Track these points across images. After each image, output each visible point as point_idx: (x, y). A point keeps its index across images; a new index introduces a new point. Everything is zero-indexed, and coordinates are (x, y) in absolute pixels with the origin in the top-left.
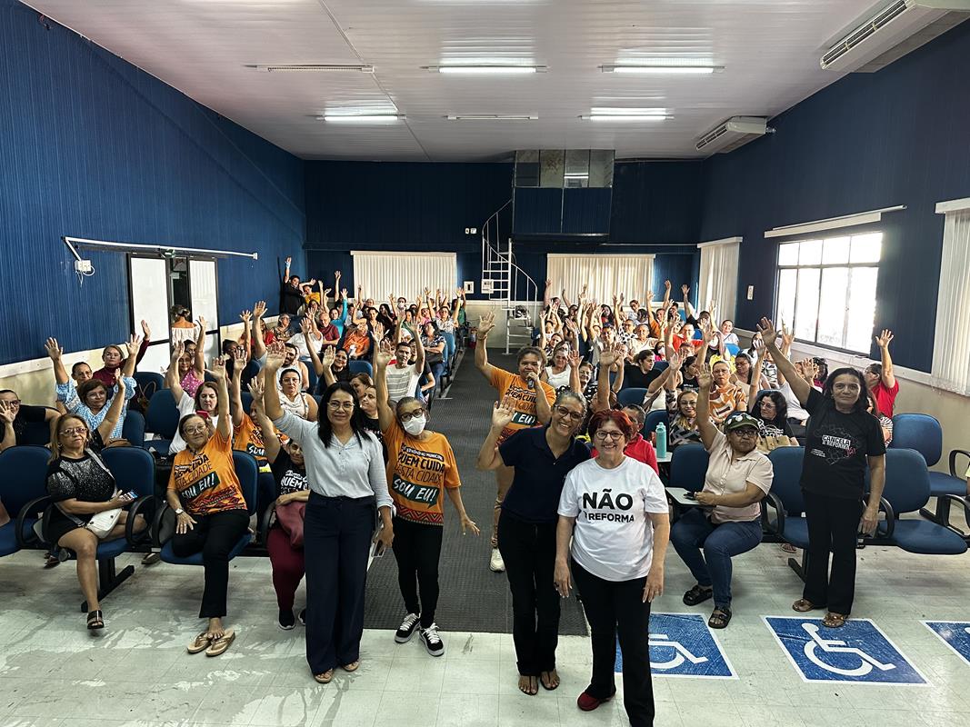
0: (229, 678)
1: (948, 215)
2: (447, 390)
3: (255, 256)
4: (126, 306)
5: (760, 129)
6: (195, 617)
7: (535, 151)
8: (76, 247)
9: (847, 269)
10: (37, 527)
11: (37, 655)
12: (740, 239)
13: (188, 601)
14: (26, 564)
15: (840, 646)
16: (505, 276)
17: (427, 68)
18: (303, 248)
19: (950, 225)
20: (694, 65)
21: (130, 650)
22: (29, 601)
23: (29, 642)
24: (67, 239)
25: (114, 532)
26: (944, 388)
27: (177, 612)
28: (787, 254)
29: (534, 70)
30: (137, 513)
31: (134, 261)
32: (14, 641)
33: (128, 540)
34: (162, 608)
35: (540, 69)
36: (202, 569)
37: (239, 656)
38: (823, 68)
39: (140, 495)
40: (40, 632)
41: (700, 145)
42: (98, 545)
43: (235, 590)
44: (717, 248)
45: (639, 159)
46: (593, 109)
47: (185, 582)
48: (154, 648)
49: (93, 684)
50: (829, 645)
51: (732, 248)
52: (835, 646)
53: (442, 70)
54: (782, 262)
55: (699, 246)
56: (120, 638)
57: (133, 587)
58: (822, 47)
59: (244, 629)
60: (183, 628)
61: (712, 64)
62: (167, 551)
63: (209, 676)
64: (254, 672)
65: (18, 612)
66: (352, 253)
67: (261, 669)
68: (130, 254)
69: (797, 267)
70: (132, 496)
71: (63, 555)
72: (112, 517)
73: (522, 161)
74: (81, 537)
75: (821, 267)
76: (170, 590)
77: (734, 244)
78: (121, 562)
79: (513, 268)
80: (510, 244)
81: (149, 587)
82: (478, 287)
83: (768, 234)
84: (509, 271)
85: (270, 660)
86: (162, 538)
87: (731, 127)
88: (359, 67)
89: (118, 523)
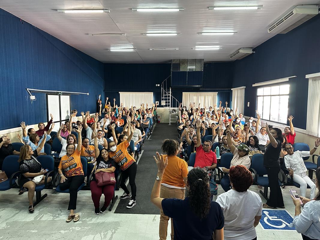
0: (77, 229)
1: (310, 79)
2: (150, 137)
3: (88, 94)
4: (46, 110)
5: (250, 52)
6: (67, 210)
7: (178, 60)
8: (30, 92)
9: (279, 96)
10: (16, 181)
11: (16, 222)
12: (245, 87)
13: (64, 205)
14: (13, 193)
15: (275, 218)
16: (169, 99)
17: (142, 34)
18: (104, 91)
19: (310, 82)
20: (228, 32)
21: (46, 220)
22: (14, 205)
23: (13, 218)
24: (28, 89)
25: (41, 182)
26: (310, 134)
27: (61, 208)
28: (260, 92)
29: (176, 34)
30: (49, 176)
31: (48, 95)
32: (9, 218)
33: (45, 185)
34: (56, 207)
35: (178, 34)
36: (69, 194)
37: (81, 222)
38: (269, 32)
39: (50, 170)
40: (17, 215)
41: (231, 57)
42: (36, 186)
43: (79, 201)
44: (238, 90)
45: (211, 62)
46: (196, 46)
47: (64, 199)
48: (53, 220)
49: (33, 231)
50: (272, 218)
51: (242, 90)
52: (274, 218)
53: (147, 35)
54: (258, 94)
55: (232, 89)
56: (42, 217)
57: (47, 200)
58: (268, 26)
59: (82, 214)
60: (63, 213)
61: (233, 32)
62: (58, 189)
63: (71, 229)
64: (85, 227)
65: (9, 209)
66: (119, 93)
67: (87, 226)
68: (48, 94)
69: (263, 96)
70: (47, 170)
71: (25, 190)
72: (40, 177)
73: (174, 63)
74: (30, 184)
75: (271, 96)
76: (59, 201)
77: (243, 89)
78: (43, 192)
79: (171, 97)
80: (170, 89)
81: (52, 200)
82: (160, 103)
83: (253, 85)
84: (170, 98)
85: (90, 223)
86: (56, 184)
87: (241, 51)
88: (121, 34)
89: (42, 179)
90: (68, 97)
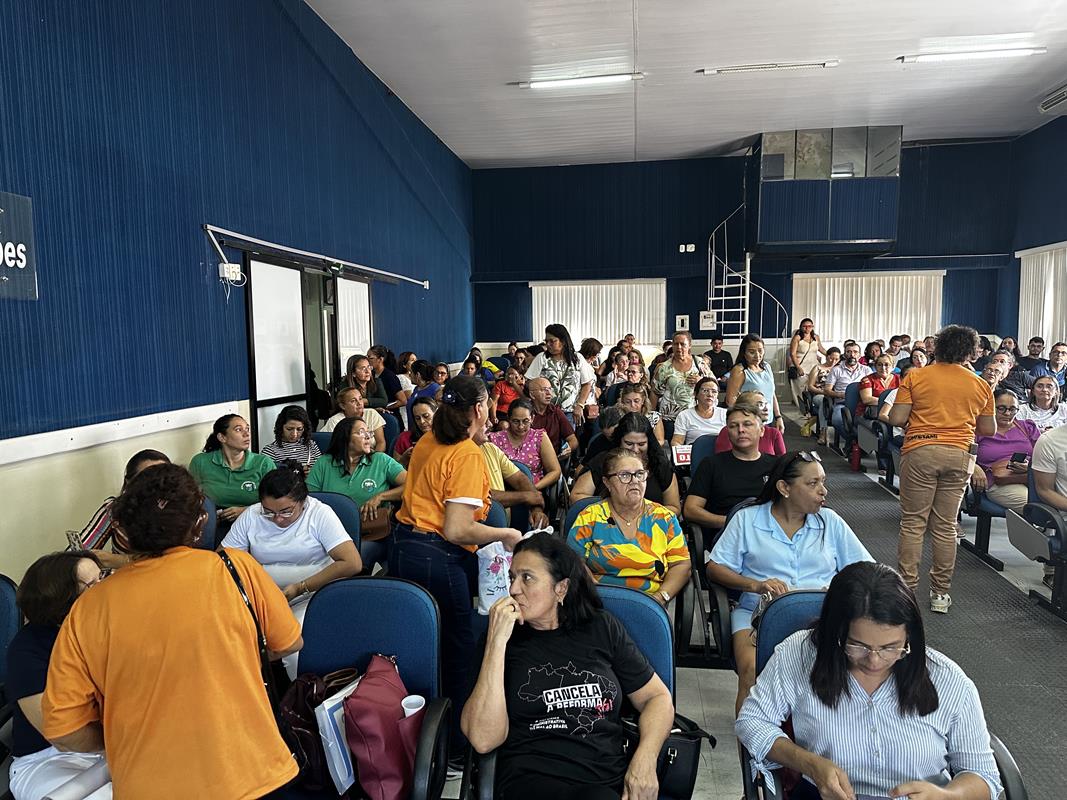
3: (426, 285)
7: (790, 133)
8: (220, 243)
16: (741, 303)
18: (470, 280)
24: (209, 227)
41: (1043, 106)
55: (1018, 255)
66: (531, 284)
82: (695, 322)
84: (747, 297)
90: (362, 289)
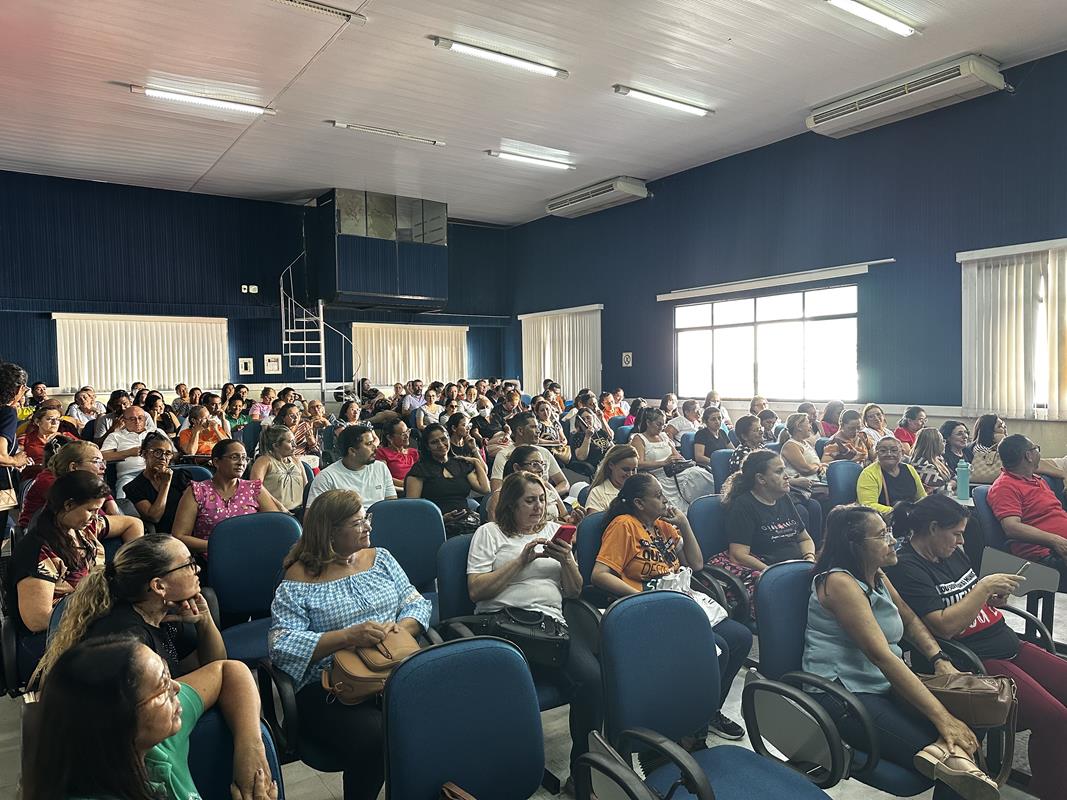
1: (967, 263)
5: (643, 193)
12: (601, 307)
17: (437, 38)
29: (554, 73)
35: (561, 74)
38: (810, 127)
44: (553, 320)
51: (587, 316)
53: (454, 46)
54: (680, 324)
55: (520, 317)
66: (55, 316)
69: (713, 328)
77: (594, 311)
79: (326, 338)
80: (321, 306)
82: (259, 366)
83: (660, 298)
84: (322, 342)
87: (618, 186)
88: (349, 14)
